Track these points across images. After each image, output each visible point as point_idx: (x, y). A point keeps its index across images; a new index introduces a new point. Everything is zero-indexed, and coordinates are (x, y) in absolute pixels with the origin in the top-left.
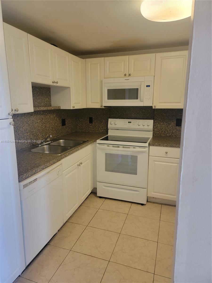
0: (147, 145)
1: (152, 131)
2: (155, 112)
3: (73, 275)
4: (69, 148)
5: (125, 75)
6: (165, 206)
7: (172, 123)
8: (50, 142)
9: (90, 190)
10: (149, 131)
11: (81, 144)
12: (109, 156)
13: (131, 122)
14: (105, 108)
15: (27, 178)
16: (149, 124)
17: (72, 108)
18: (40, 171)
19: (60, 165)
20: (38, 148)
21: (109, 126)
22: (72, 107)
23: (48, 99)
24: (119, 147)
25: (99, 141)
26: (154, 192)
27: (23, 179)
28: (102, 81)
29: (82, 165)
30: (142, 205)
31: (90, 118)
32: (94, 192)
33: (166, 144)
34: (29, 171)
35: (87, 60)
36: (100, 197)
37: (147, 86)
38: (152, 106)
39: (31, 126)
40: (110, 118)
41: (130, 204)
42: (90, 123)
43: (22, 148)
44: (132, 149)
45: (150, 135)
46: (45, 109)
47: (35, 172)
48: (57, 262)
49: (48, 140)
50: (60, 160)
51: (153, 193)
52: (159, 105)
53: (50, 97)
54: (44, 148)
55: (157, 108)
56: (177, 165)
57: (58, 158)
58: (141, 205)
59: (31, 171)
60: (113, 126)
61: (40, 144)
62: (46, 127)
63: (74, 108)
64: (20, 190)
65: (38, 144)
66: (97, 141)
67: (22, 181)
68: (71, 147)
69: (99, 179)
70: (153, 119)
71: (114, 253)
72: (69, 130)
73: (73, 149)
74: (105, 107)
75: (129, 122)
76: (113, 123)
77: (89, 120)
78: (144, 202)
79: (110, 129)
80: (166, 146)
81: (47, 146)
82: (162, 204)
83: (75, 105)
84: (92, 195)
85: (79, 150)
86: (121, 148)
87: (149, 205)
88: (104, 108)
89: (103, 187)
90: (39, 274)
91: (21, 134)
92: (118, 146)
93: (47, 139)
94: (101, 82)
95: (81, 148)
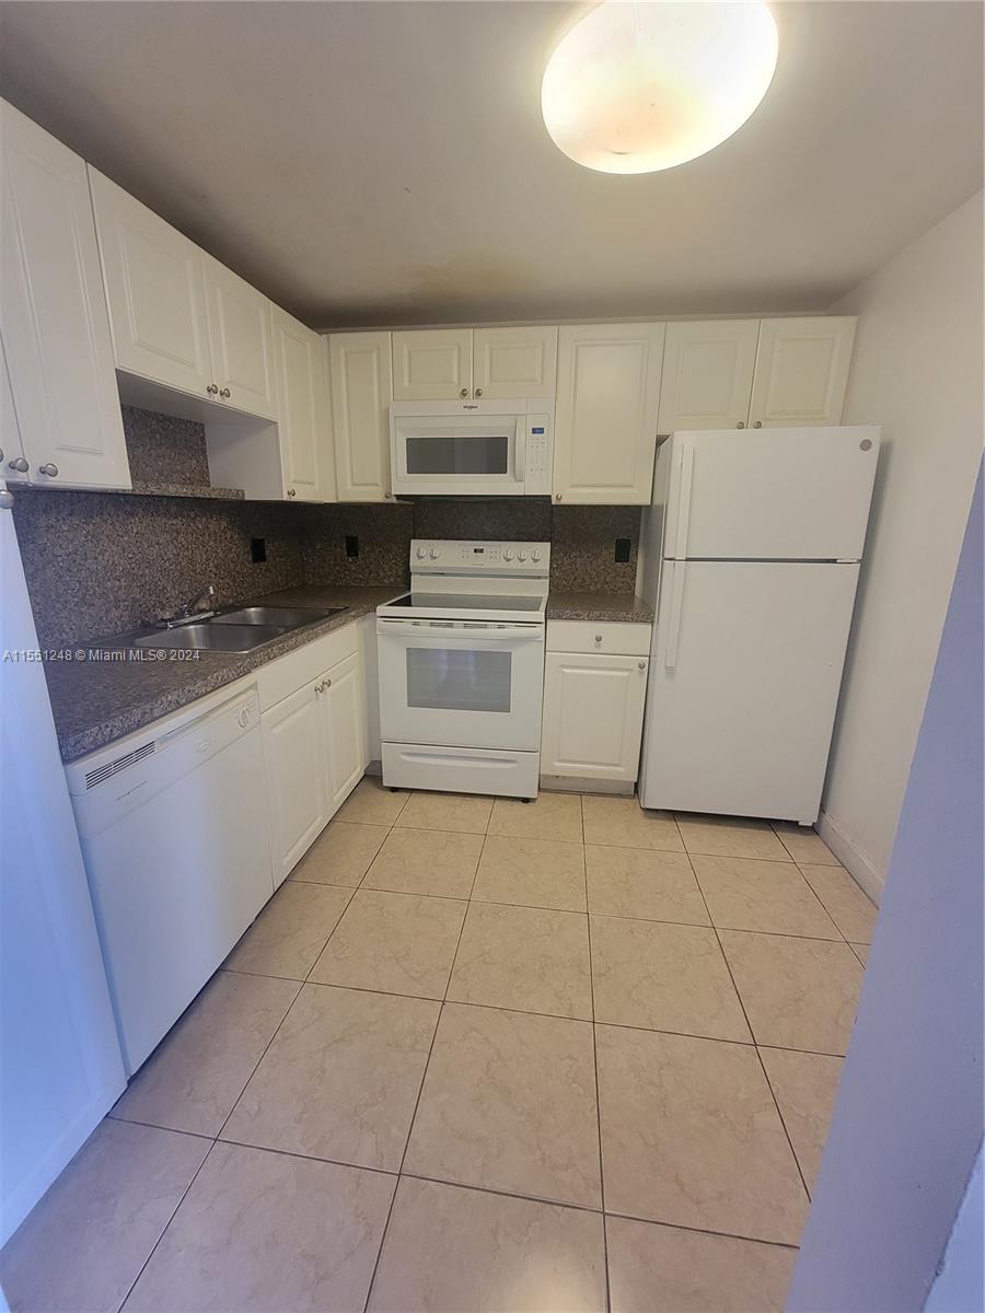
0: (540, 615)
1: (546, 578)
2: (554, 518)
3: (319, 1073)
4: (282, 630)
5: (464, 393)
6: (592, 799)
7: (605, 553)
8: (212, 614)
9: (358, 769)
10: (539, 578)
11: (327, 616)
12: (417, 657)
13: (482, 551)
14: (401, 502)
15: (105, 744)
16: (538, 554)
17: (286, 498)
18: (165, 714)
19: (250, 688)
20: (164, 633)
21: (414, 562)
22: (285, 493)
23: (194, 461)
24: (450, 626)
25: (382, 609)
26: (559, 761)
27: (82, 751)
28: (387, 412)
29: (329, 690)
30: (526, 800)
31: (348, 538)
32: (373, 776)
33: (597, 613)
34: (115, 716)
35: (333, 337)
36: (394, 790)
37: (535, 431)
38: (550, 496)
39: (130, 556)
40: (414, 538)
41: (488, 803)
42: (348, 555)
43: (101, 634)
44: (493, 631)
45: (541, 590)
46: (185, 491)
47: (143, 716)
48: (256, 1032)
49: (203, 605)
50: (249, 672)
51: (557, 764)
52: (571, 494)
53: (205, 457)
54: (187, 634)
55: (564, 501)
56: (626, 674)
57: (239, 664)
58: (521, 803)
59: (123, 713)
60: (427, 563)
61: (170, 620)
62: (191, 561)
63: (294, 499)
64: (71, 795)
65: (163, 620)
66: (378, 608)
67: (77, 758)
68: (288, 629)
69: (386, 732)
70: (550, 540)
71: (458, 971)
72: (279, 579)
73: (297, 634)
74: (398, 497)
75: (476, 551)
76: (423, 553)
77: (344, 546)
78: (533, 793)
79: (416, 573)
80: (598, 619)
81: (198, 626)
82: (581, 793)
83: (296, 487)
84: (369, 786)
85: (317, 636)
86: (458, 630)
87: (548, 801)
88: (394, 500)
89: (402, 757)
90: (189, 1094)
91: (90, 583)
92: (449, 622)
93: (196, 602)
94: (386, 414)
95: (325, 632)
